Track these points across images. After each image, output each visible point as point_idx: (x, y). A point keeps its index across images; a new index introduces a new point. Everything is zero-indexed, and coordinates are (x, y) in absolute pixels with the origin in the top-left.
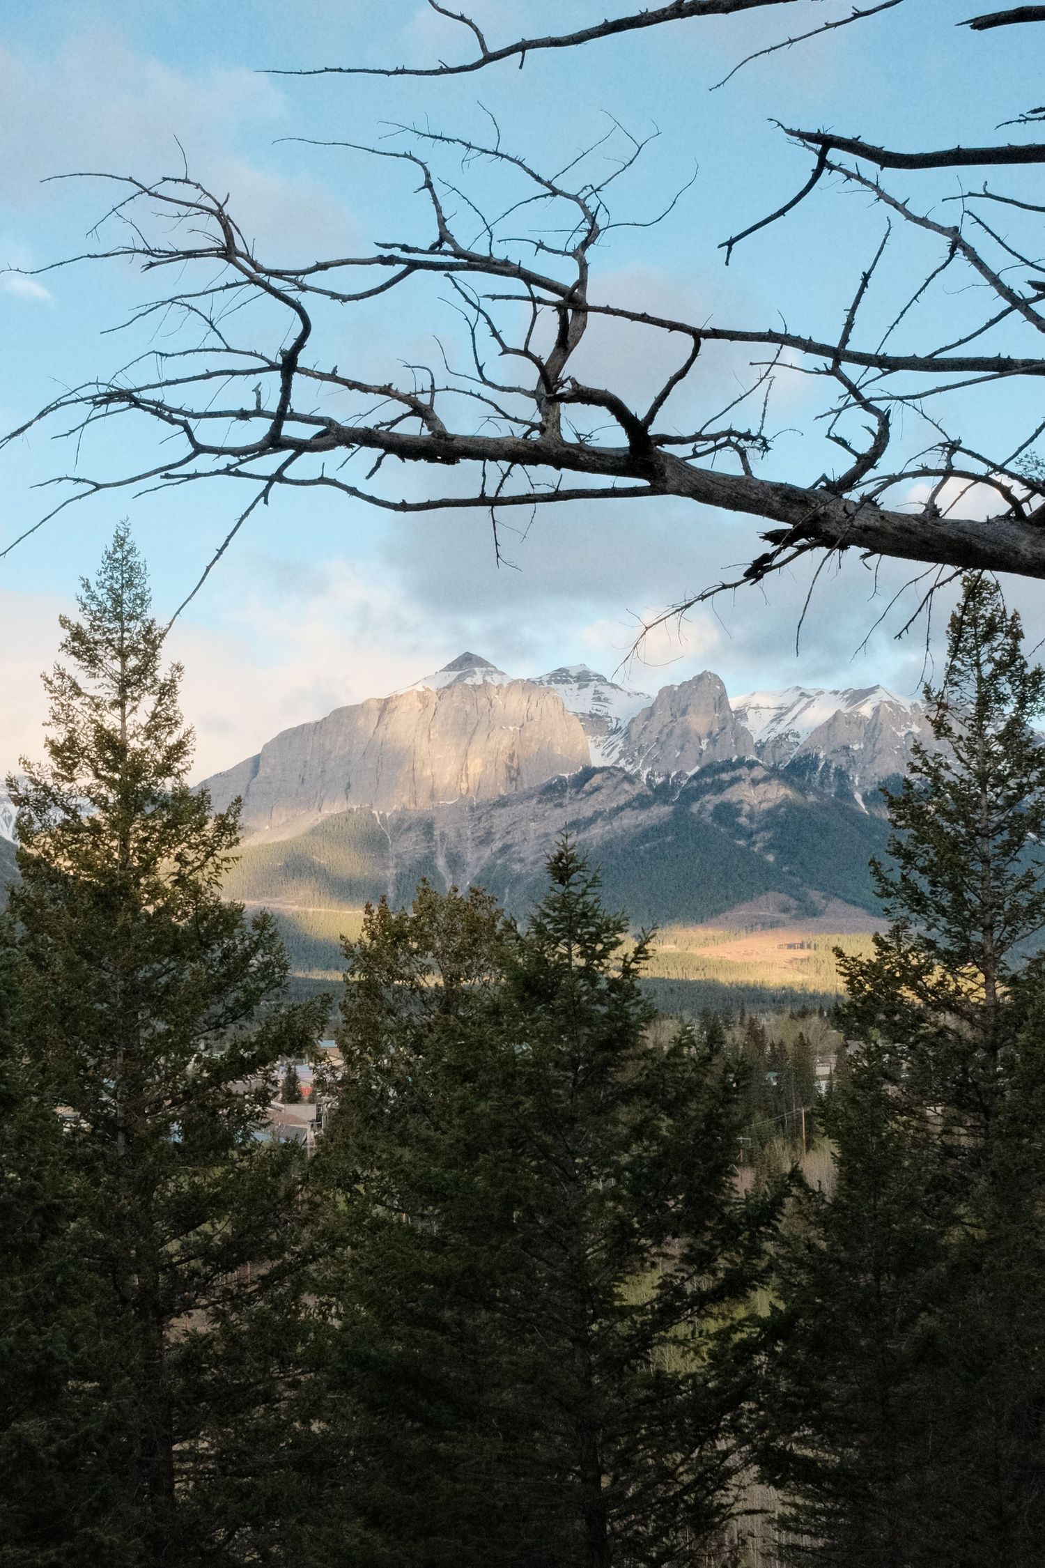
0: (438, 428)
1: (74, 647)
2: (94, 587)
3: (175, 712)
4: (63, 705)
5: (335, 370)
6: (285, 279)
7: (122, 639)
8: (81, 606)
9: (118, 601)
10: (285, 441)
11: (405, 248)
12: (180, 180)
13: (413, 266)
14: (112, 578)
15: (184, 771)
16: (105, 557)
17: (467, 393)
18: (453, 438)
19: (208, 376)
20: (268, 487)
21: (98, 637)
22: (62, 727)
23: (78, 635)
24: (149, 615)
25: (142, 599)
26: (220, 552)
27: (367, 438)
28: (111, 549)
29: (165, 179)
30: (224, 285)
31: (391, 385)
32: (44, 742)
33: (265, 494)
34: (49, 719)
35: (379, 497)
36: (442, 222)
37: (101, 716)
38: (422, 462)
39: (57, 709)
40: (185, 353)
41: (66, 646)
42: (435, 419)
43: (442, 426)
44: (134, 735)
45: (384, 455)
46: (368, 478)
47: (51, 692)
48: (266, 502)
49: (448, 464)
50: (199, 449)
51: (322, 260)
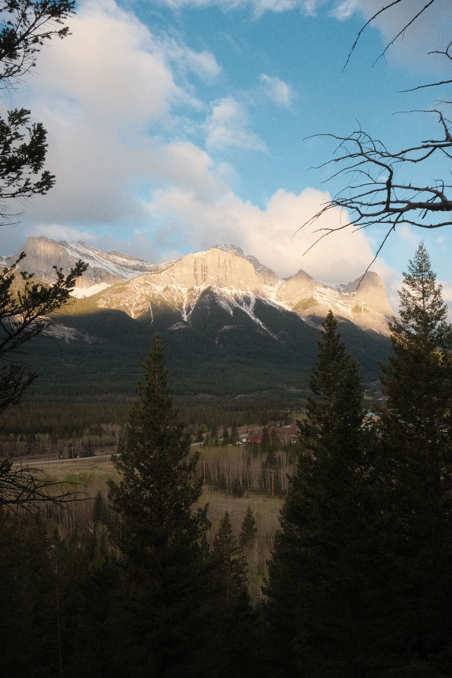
0: (444, 199)
1: (407, 282)
2: (413, 263)
3: (441, 300)
4: (405, 300)
5: (410, 185)
6: (397, 158)
7: (422, 278)
8: (409, 269)
9: (421, 266)
10: (391, 210)
11: (432, 142)
12: (358, 132)
13: (435, 147)
14: (418, 259)
15: (444, 318)
16: (416, 253)
17: (449, 186)
18: (449, 202)
19: (371, 192)
20: (394, 225)
21: (415, 278)
22: (405, 307)
23: (409, 278)
24: (430, 270)
25: (428, 265)
26: (381, 247)
27: (421, 205)
28: (418, 250)
29: (354, 133)
30: (360, 163)
31: (428, 187)
32: (399, 311)
33: (394, 227)
34: (400, 304)
35: (422, 224)
36: (446, 131)
37: (416, 302)
38: (440, 211)
39: (403, 301)
40: (360, 186)
41: (404, 281)
42: (444, 196)
43: (446, 198)
44: (428, 308)
45: (427, 211)
46: (423, 218)
47: (401, 296)
48: (394, 230)
49: (448, 211)
50: (362, 215)
51: (404, 150)
